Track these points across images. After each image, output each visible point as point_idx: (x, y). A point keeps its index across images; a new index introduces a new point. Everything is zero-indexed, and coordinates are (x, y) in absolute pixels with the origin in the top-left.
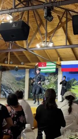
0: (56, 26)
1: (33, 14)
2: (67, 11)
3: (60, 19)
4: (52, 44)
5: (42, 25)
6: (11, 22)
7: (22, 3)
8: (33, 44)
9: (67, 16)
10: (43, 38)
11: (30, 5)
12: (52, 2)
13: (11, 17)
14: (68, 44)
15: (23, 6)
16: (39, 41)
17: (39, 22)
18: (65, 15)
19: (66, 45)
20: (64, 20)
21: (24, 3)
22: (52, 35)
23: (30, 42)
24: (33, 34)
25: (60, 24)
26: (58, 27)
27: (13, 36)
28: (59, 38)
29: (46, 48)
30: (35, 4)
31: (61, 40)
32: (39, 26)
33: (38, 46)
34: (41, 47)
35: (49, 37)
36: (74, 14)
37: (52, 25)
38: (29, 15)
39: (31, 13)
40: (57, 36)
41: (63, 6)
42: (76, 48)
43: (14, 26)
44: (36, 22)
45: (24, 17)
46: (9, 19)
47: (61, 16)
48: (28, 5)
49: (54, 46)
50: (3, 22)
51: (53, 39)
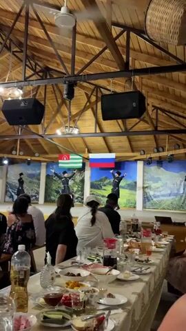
0: (83, 107)
1: (52, 90)
2: (98, 87)
3: (89, 98)
4: (77, 130)
5: (64, 105)
6: (20, 98)
7: (37, 73)
8: (51, 129)
9: (97, 94)
10: (66, 122)
11: (48, 77)
12: (76, 76)
13: (21, 92)
14: (98, 131)
15: (39, 78)
16: (60, 126)
17: (60, 101)
18: (95, 93)
19: (96, 133)
20: (93, 99)
21: (41, 74)
22: (77, 118)
23: (47, 126)
24: (51, 116)
25: (88, 104)
26: (85, 109)
27: (21, 118)
28: (88, 123)
29: (69, 136)
30: (55, 76)
31: (90, 126)
32: (60, 106)
33: (59, 132)
34: (63, 133)
35: (74, 121)
36: (108, 93)
37: (78, 105)
38: (47, 90)
39: (50, 88)
40: (85, 120)
41: (92, 82)
42: (109, 137)
43: (22, 104)
44: (55, 100)
45: (40, 93)
46: (18, 94)
47: (89, 93)
48: (46, 77)
49: (79, 133)
50: (9, 99)
51: (79, 123)
